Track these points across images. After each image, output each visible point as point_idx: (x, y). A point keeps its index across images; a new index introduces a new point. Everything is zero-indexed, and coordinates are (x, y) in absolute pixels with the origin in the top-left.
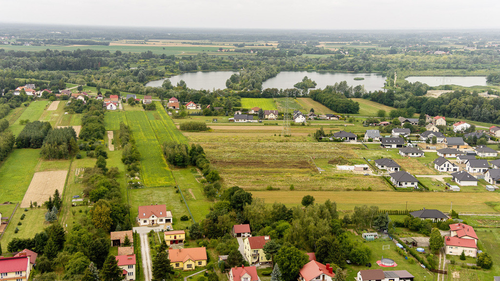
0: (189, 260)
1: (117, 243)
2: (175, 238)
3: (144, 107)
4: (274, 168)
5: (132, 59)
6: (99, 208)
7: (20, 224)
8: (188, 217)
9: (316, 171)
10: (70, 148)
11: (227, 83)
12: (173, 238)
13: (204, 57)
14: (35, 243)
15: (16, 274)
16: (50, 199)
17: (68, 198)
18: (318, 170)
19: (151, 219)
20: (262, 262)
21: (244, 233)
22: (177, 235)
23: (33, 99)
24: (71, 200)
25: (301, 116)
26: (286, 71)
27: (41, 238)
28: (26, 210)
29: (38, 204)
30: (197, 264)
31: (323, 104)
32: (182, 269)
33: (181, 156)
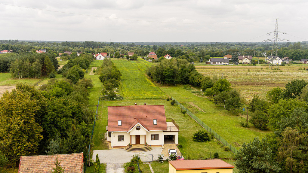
19: (135, 132)
22: (209, 172)
33: (171, 69)
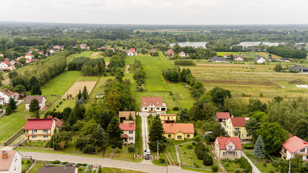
0: (179, 132)
1: (123, 119)
2: (168, 119)
3: (151, 54)
4: (244, 84)
5: (146, 36)
6: (112, 94)
7: (58, 107)
8: (179, 108)
9: (280, 87)
10: (100, 69)
11: (206, 45)
12: (166, 119)
13: (191, 34)
14: (62, 115)
15: (43, 131)
16: (80, 92)
17: (94, 95)
18: (281, 87)
19: (151, 106)
20: (242, 139)
21: (225, 119)
22: (170, 117)
23: (83, 50)
24: (96, 96)
25: (262, 58)
26: (246, 41)
27: (67, 111)
28: (64, 100)
29: (72, 97)
30: (186, 137)
31: (277, 55)
32: (174, 139)
33: (175, 74)
